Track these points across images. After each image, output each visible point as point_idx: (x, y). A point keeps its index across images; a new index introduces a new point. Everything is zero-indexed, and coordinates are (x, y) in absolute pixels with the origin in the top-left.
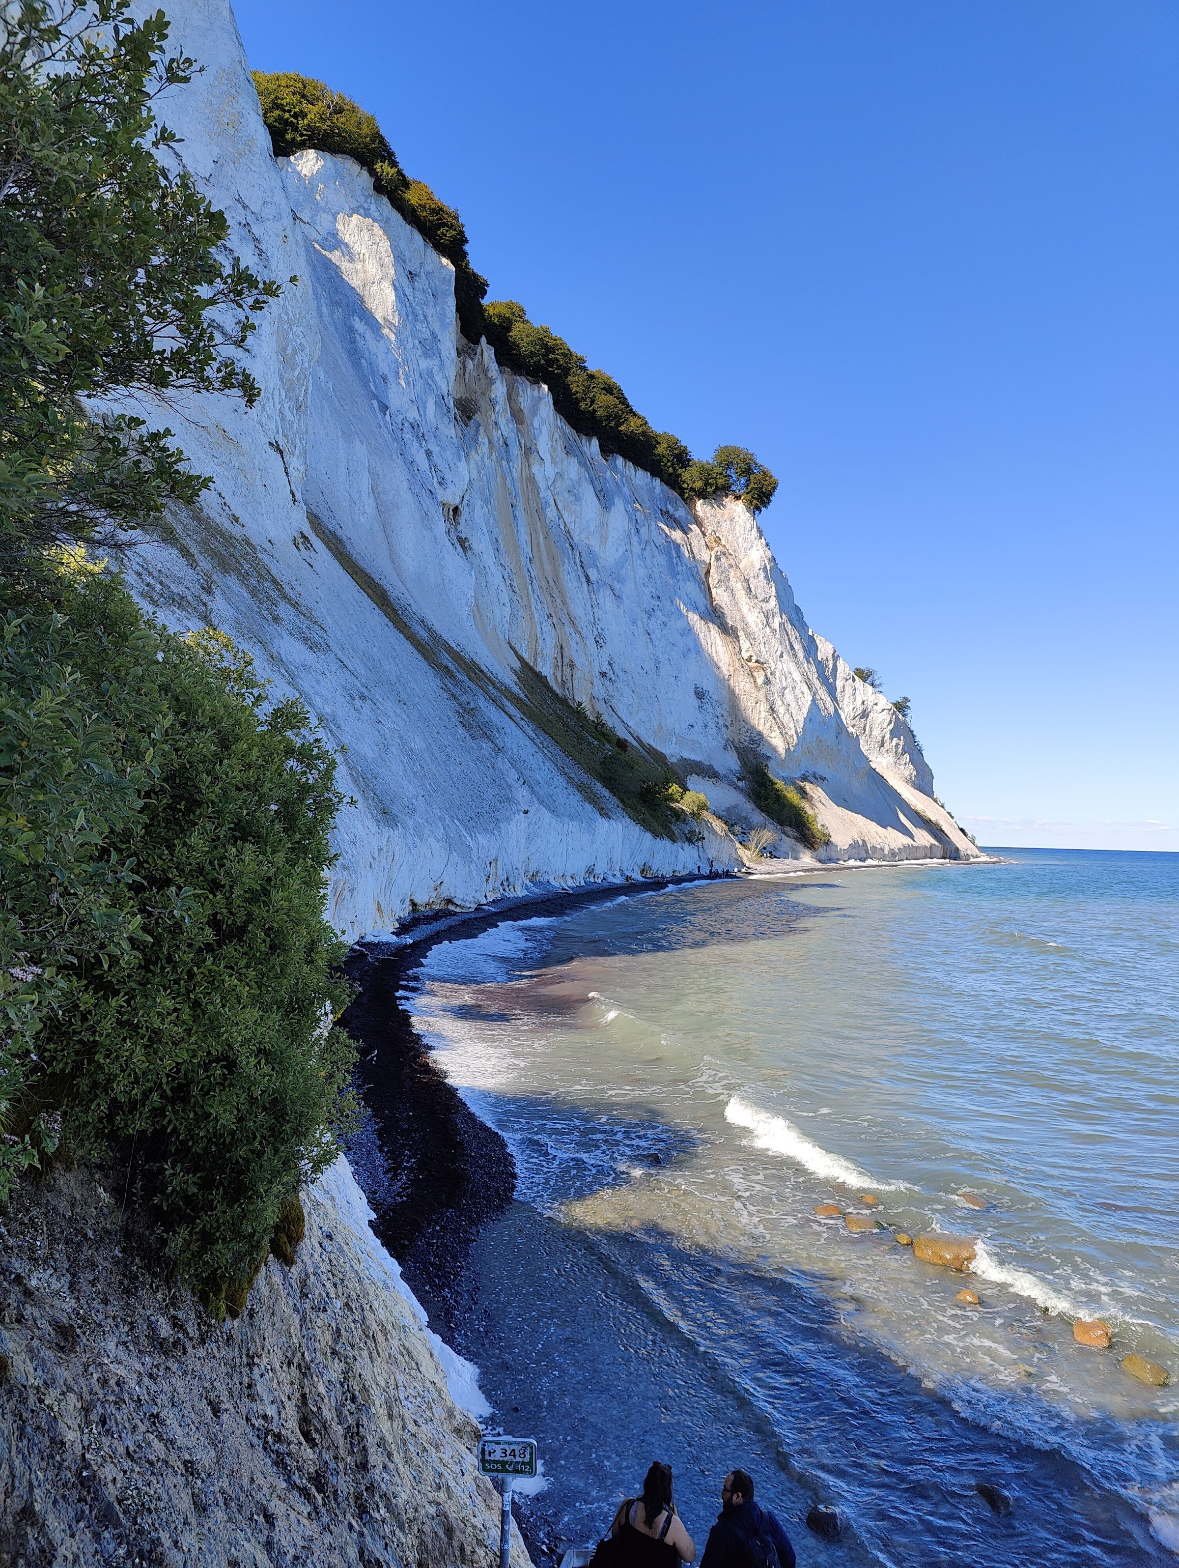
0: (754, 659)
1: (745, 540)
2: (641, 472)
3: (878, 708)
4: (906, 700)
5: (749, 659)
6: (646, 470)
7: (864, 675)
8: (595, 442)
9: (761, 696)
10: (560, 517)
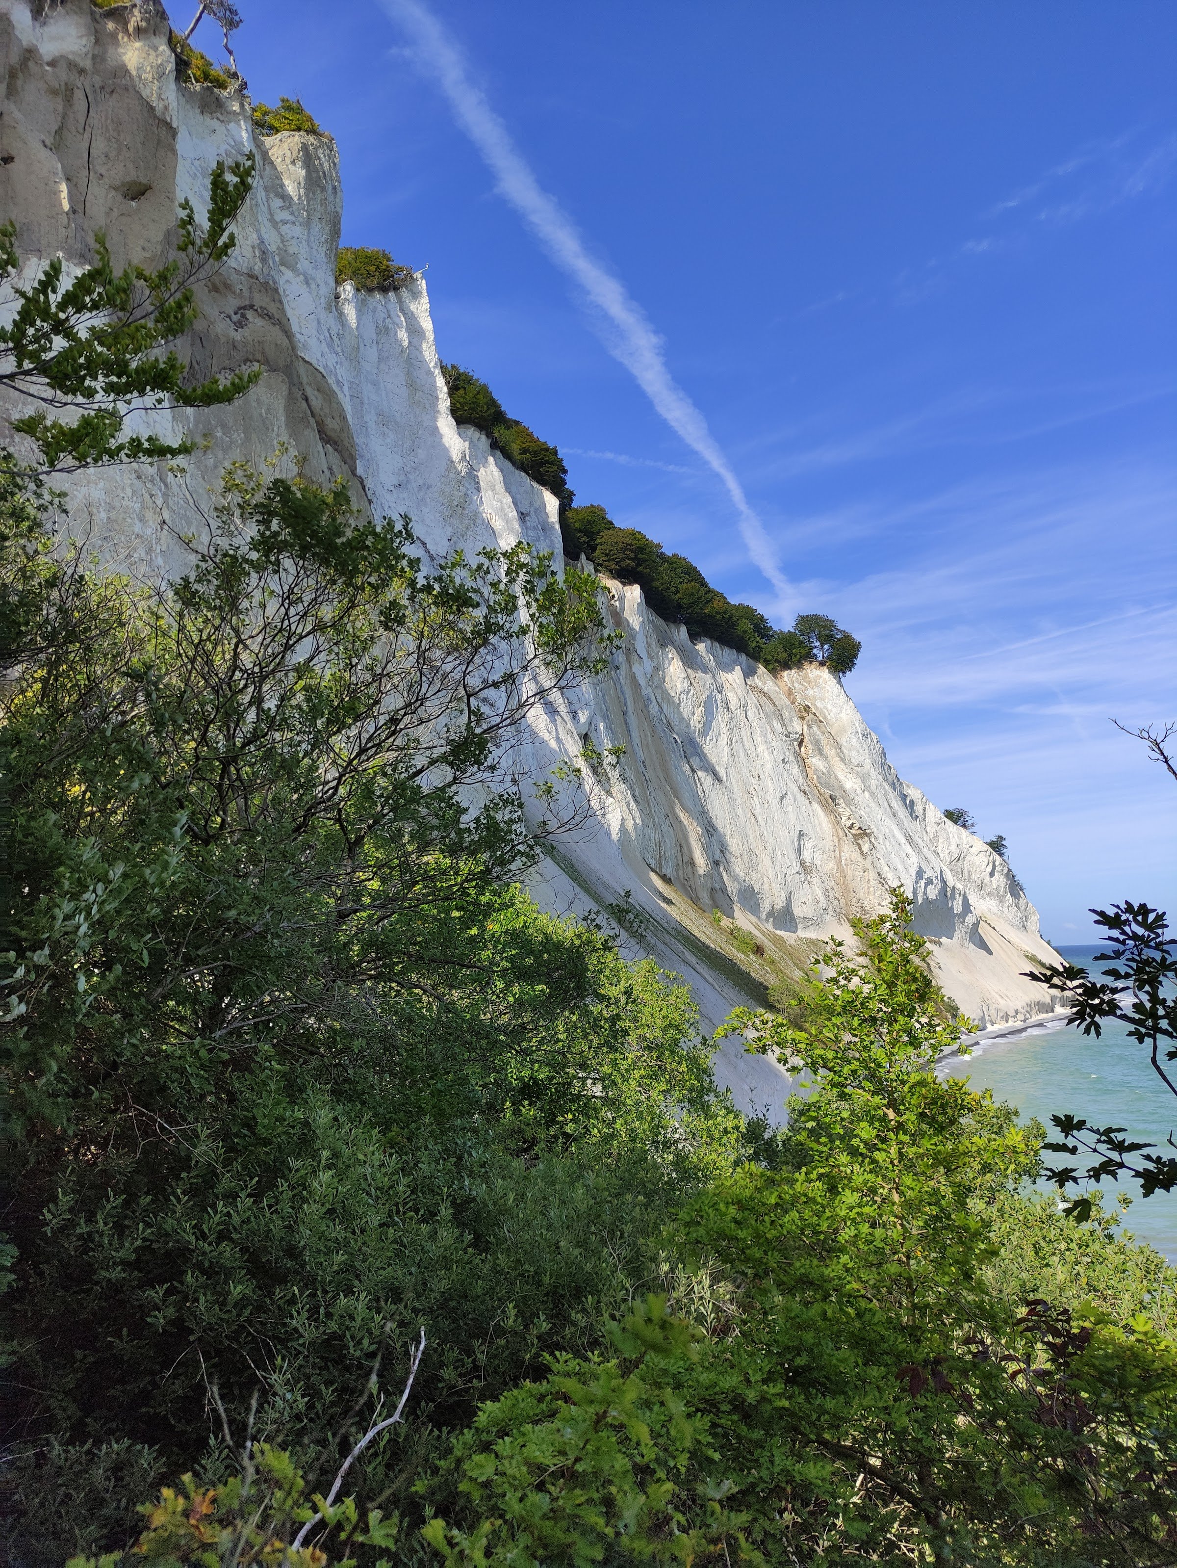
0: (856, 826)
1: (834, 705)
2: (727, 650)
3: (974, 850)
4: (1001, 838)
5: (851, 827)
6: (731, 647)
7: (955, 817)
8: (683, 629)
9: (868, 863)
10: (661, 710)
